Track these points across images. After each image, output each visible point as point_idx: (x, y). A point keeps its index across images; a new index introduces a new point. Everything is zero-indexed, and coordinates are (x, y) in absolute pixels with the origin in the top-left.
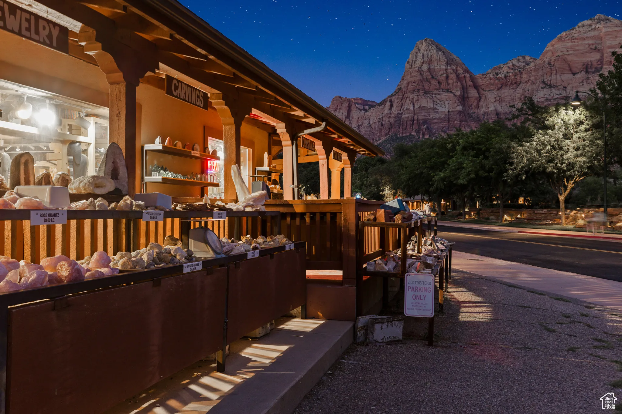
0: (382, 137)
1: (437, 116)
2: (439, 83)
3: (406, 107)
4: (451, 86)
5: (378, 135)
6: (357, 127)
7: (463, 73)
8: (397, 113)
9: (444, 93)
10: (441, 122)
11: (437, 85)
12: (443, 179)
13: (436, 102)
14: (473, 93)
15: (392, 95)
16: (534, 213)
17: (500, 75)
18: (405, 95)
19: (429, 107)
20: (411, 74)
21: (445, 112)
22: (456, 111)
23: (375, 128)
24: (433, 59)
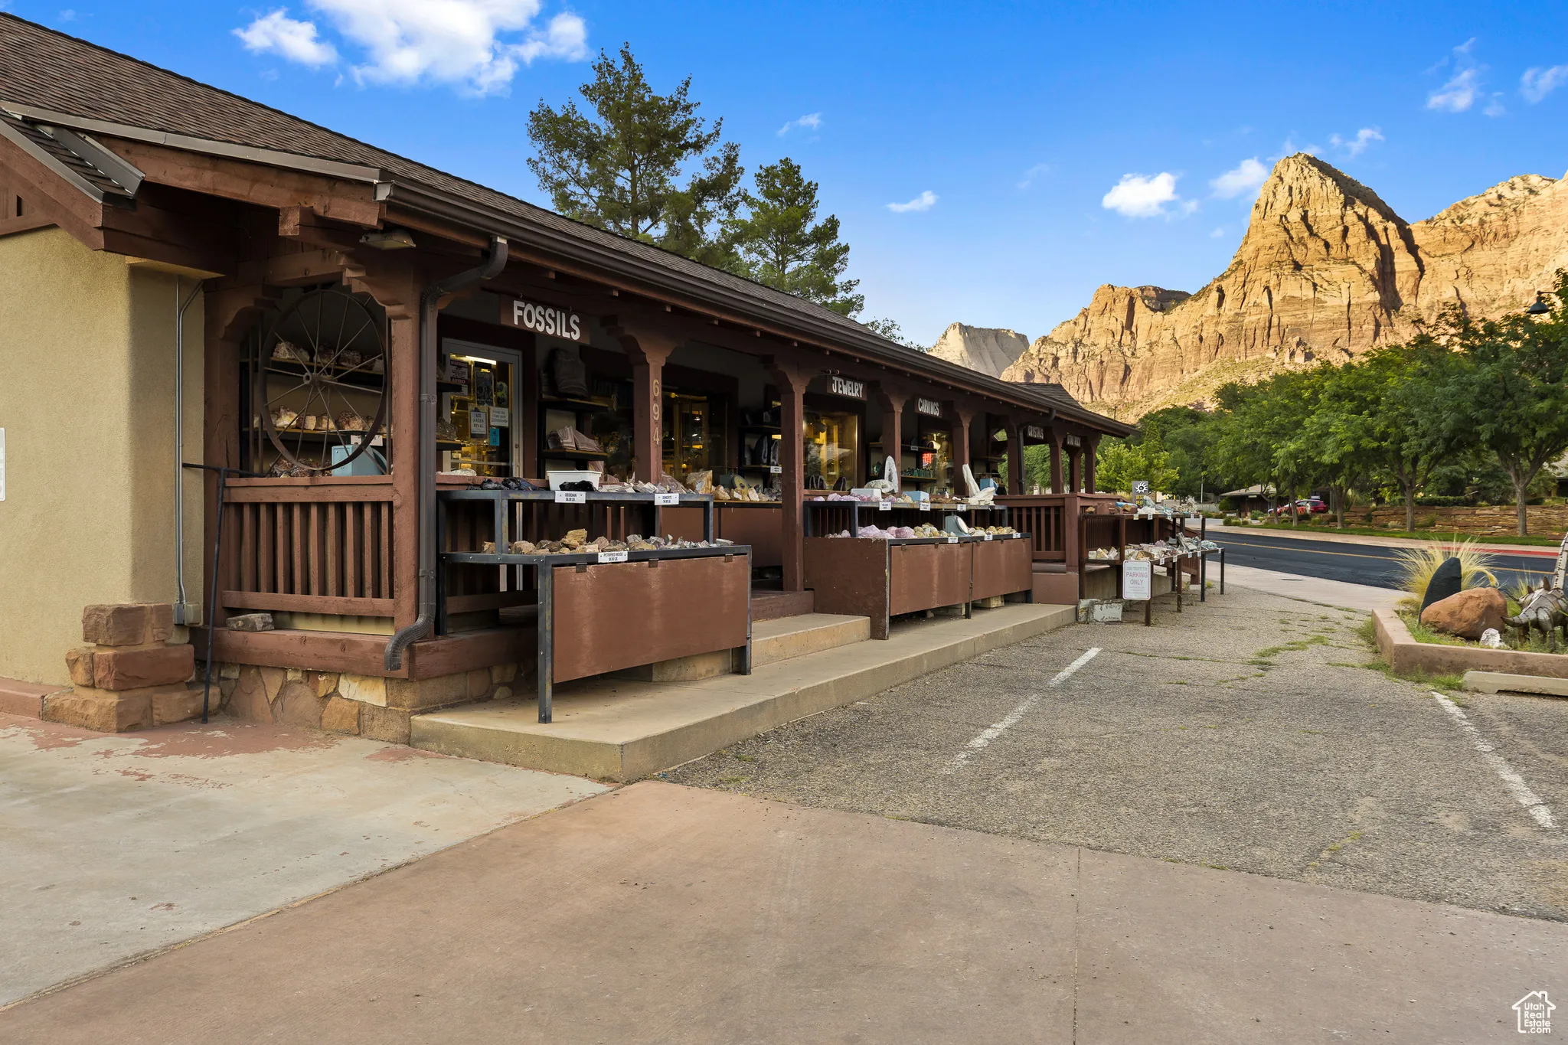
0: (1202, 365)
1: (1322, 316)
2: (1327, 245)
3: (1251, 299)
4: (1353, 250)
5: (1193, 360)
6: (1148, 347)
7: (1381, 222)
8: (1233, 313)
9: (1338, 265)
10: (1331, 329)
11: (1323, 250)
12: (1293, 456)
13: (1321, 287)
14: (1403, 262)
15: (1223, 277)
16: (1474, 514)
17: (1467, 221)
18: (1250, 274)
19: (1304, 298)
20: (1263, 231)
21: (1340, 306)
22: (1367, 303)
23: (1187, 347)
24: (1312, 197)
